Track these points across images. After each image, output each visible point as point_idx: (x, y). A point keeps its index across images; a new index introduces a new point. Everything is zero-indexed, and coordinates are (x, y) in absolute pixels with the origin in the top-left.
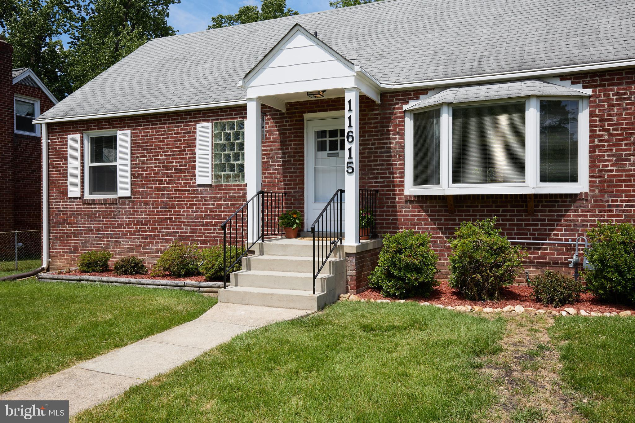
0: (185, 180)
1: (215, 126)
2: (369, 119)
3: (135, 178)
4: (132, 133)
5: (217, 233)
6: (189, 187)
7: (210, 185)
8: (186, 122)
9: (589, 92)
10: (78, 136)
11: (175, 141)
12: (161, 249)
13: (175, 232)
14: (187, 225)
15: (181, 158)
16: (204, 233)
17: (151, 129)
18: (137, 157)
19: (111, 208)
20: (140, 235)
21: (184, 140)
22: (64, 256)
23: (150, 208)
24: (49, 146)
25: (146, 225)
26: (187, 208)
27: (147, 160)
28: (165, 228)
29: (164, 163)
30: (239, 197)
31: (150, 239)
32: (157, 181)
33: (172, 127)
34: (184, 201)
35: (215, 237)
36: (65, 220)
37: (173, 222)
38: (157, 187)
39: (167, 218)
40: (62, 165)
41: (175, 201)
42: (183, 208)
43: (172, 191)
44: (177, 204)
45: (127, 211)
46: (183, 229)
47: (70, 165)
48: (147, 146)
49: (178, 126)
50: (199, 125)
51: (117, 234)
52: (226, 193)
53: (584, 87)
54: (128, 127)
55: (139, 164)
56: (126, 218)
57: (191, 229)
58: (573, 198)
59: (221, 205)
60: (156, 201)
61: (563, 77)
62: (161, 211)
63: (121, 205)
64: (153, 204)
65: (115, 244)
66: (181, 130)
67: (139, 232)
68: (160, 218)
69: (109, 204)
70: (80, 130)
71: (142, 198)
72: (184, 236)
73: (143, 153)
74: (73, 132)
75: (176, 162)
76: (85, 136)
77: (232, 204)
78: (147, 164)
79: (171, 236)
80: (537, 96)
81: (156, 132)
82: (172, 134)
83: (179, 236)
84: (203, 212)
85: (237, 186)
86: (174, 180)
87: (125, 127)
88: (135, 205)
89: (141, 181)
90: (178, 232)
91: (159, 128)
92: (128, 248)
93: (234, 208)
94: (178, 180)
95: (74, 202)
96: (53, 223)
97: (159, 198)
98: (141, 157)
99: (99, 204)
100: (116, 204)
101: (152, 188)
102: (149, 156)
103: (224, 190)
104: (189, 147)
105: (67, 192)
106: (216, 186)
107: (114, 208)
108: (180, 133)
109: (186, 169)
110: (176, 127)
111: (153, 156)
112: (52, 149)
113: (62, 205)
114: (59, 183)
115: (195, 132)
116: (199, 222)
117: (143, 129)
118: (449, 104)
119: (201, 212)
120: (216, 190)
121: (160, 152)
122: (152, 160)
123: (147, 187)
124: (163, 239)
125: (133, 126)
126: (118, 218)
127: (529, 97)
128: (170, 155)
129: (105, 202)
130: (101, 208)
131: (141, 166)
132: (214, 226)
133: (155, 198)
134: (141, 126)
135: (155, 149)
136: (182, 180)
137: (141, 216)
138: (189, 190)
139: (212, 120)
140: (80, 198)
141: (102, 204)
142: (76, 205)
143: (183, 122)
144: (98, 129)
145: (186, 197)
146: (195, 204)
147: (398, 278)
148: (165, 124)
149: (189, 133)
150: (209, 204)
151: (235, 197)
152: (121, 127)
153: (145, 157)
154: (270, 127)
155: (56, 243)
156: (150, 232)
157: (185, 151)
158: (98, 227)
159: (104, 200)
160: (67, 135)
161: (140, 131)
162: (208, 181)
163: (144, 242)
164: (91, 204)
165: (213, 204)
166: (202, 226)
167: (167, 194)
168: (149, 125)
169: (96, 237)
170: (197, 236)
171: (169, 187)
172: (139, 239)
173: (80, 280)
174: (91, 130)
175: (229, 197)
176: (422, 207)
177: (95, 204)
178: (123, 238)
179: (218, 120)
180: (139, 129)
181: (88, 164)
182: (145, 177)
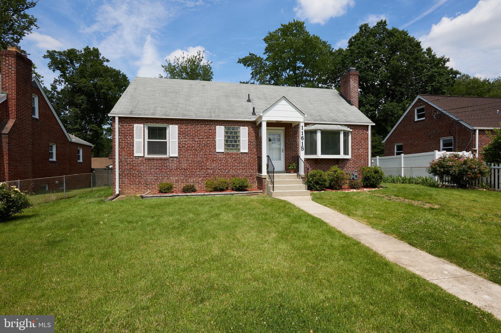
0: (210, 150)
1: (226, 128)
2: (290, 131)
3: (181, 148)
4: (178, 127)
5: (226, 173)
6: (212, 153)
7: (223, 153)
8: (210, 125)
9: (351, 130)
10: (142, 125)
11: (204, 132)
12: (196, 181)
13: (204, 173)
14: (210, 170)
15: (207, 140)
16: (220, 173)
17: (190, 126)
18: (182, 138)
19: (165, 162)
20: (183, 175)
21: (209, 133)
22: (131, 187)
23: (189, 162)
24: (119, 129)
25: (188, 170)
26: (211, 162)
27: (188, 140)
28: (198, 171)
29: (198, 142)
30: (237, 158)
31: (189, 176)
32: (193, 150)
33: (203, 126)
34: (209, 159)
35: (225, 174)
36: (131, 168)
37: (203, 168)
38: (194, 153)
39: (199, 167)
40: (129, 139)
41: (204, 159)
42: (209, 162)
43: (202, 154)
44: (205, 161)
45: (175, 164)
46: (208, 171)
47: (136, 140)
48: (187, 133)
49: (206, 126)
50: (217, 127)
51: (168, 175)
52: (231, 156)
53: (350, 129)
54: (176, 124)
55: (183, 142)
56: (174, 167)
57: (212, 171)
58: (348, 160)
59: (229, 161)
60: (193, 159)
61: (346, 125)
62: (196, 164)
63: (171, 160)
64: (191, 160)
65: (167, 180)
66: (207, 128)
67: (183, 173)
68: (195, 167)
69: (163, 160)
70: (143, 123)
71: (185, 157)
72: (209, 174)
73: (186, 137)
74: (138, 123)
75: (205, 142)
76: (145, 125)
77: (233, 161)
78: (188, 142)
79: (201, 174)
80: (343, 130)
81: (193, 127)
82: (202, 129)
83: (206, 174)
84: (219, 164)
85: (236, 153)
86: (204, 150)
87: (174, 124)
88: (180, 160)
89: (184, 150)
90: (206, 173)
91: (195, 126)
92: (176, 181)
93: (235, 162)
94: (206, 150)
95: (139, 159)
96: (121, 170)
97: (194, 157)
98: (184, 138)
99: (157, 160)
100: (168, 160)
101: (191, 153)
102: (189, 138)
103: (230, 155)
104: (212, 136)
105: (134, 154)
106: (226, 153)
107: (166, 162)
108: (207, 129)
109: (210, 145)
110: (204, 126)
111: (191, 138)
112: (121, 130)
113: (130, 160)
114: (126, 149)
115: (216, 130)
116: (217, 168)
117: (185, 126)
118: (320, 130)
119: (218, 164)
120: (226, 155)
121: (195, 137)
122: (191, 140)
123: (187, 153)
124: (197, 176)
125: (179, 124)
126: (169, 167)
127: (341, 130)
128: (201, 139)
129: (161, 159)
130: (158, 162)
131: (184, 142)
132: (225, 170)
133: (193, 157)
134: (184, 124)
135: (193, 135)
136: (208, 150)
137: (184, 165)
138: (212, 155)
139: (224, 125)
140: (143, 157)
141: (159, 160)
142: (140, 160)
143: (208, 125)
144: (155, 123)
145: (210, 158)
146: (215, 161)
147: (321, 184)
148: (199, 124)
149: (212, 129)
150: (222, 161)
151: (235, 158)
152: (171, 123)
153: (187, 138)
154: (251, 131)
155: (125, 180)
156: (189, 173)
157: (210, 137)
158: (156, 172)
159: (160, 158)
160: (134, 124)
161: (183, 126)
162: (222, 150)
163: (186, 178)
164: (151, 160)
165: (224, 161)
166: (218, 170)
167: (200, 156)
168: (189, 124)
169: (154, 176)
170: (216, 174)
171: (201, 153)
172: (183, 176)
173: (173, 196)
174: (150, 123)
175: (232, 158)
176: (307, 162)
177: (154, 160)
178: (173, 176)
179: (227, 125)
180: (183, 125)
181: (147, 140)
182: (186, 148)
